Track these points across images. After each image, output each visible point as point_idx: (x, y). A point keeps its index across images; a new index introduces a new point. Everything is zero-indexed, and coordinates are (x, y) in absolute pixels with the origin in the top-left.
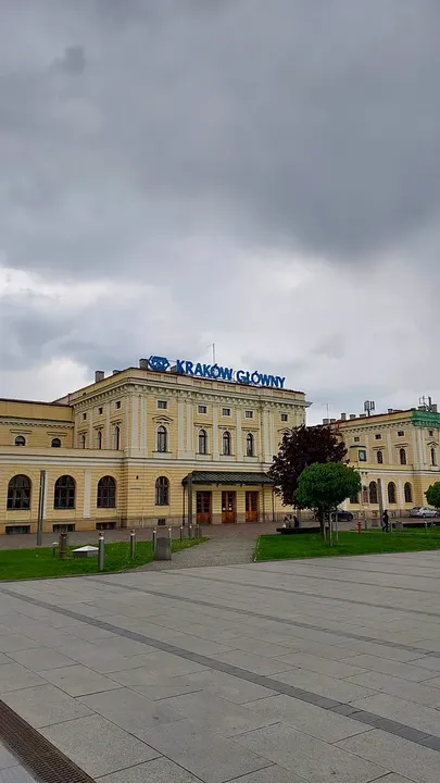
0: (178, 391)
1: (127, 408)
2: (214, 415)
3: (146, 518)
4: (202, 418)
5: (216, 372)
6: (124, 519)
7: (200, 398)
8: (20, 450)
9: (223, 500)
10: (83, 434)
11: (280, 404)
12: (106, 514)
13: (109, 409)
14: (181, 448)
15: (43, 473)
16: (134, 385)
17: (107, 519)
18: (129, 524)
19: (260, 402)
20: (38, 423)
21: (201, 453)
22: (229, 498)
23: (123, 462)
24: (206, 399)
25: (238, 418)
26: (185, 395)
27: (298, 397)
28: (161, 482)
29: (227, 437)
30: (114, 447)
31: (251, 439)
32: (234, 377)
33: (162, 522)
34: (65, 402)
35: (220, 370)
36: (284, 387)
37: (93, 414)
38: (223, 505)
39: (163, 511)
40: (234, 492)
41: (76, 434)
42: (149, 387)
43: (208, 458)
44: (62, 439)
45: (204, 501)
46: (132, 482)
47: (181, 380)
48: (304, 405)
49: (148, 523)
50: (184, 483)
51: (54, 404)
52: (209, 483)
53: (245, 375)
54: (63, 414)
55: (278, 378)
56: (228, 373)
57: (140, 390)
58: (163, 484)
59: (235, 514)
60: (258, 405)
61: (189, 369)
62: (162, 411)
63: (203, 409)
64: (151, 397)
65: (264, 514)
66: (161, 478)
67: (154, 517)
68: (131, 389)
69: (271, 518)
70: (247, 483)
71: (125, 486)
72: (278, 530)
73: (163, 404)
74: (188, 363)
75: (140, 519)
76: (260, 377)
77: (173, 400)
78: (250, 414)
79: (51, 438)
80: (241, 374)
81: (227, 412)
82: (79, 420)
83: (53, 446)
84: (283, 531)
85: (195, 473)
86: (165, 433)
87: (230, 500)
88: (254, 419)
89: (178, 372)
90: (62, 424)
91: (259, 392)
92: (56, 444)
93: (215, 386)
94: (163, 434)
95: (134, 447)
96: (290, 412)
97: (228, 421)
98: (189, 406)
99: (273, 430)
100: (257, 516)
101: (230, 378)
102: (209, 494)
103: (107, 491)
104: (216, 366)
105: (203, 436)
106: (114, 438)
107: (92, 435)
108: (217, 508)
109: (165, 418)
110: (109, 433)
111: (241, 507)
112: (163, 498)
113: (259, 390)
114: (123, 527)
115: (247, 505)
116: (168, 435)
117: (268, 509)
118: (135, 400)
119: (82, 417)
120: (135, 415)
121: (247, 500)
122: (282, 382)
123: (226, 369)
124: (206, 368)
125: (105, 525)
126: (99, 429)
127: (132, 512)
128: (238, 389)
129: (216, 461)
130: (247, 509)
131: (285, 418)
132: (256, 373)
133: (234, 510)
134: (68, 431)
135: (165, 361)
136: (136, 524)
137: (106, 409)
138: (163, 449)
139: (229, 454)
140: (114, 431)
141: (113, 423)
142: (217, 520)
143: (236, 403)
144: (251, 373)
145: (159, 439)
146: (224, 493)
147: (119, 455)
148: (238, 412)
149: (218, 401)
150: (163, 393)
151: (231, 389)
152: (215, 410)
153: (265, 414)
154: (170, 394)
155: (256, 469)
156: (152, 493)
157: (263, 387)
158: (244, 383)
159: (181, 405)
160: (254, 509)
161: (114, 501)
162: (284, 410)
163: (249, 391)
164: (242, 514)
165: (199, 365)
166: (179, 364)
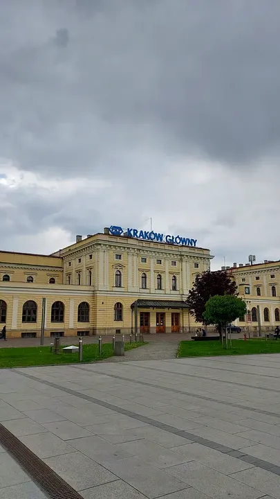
0: (128, 248)
1: (96, 259)
2: (152, 264)
3: (108, 329)
4: (144, 266)
5: (153, 236)
6: (94, 329)
7: (142, 253)
8: (30, 285)
9: (157, 319)
10: (69, 275)
11: (194, 257)
12: (83, 326)
13: (85, 259)
14: (130, 284)
15: (44, 300)
16: (100, 244)
17: (83, 329)
18: (97, 332)
19: (181, 255)
20: (42, 268)
21: (143, 288)
22: (161, 317)
23: (94, 296)
24: (146, 253)
25: (167, 266)
26: (132, 251)
27: (205, 252)
28: (118, 306)
29: (160, 278)
30: (88, 283)
31: (175, 279)
32: (164, 239)
33: (118, 331)
34: (58, 255)
35: (155, 235)
36: (196, 246)
37: (75, 263)
38: (157, 322)
39: (118, 325)
40: (164, 313)
41: (65, 275)
42: (110, 246)
43: (148, 291)
44: (56, 279)
45: (145, 318)
46: (99, 306)
47: (130, 241)
48: (209, 258)
49: (110, 332)
50: (132, 307)
51: (51, 256)
52: (148, 307)
53: (171, 238)
54: (57, 262)
55: (192, 240)
56: (160, 237)
57: (104, 247)
59: (164, 327)
60: (179, 257)
61: (135, 234)
62: (118, 261)
63: (144, 260)
64: (111, 252)
65: (183, 327)
66: (118, 303)
67: (113, 328)
68: (99, 247)
69: (188, 330)
70: (172, 308)
71: (95, 306)
72: (192, 338)
73: (119, 257)
74: (134, 230)
75: (105, 329)
76: (181, 239)
77: (125, 253)
78: (174, 263)
79: (49, 278)
80: (168, 238)
81: (159, 262)
82: (66, 265)
83: (50, 283)
84: (196, 339)
85: (139, 301)
86: (120, 275)
87: (162, 319)
88: (177, 266)
89: (128, 236)
90: (56, 269)
91: (180, 249)
92: (52, 281)
93: (152, 245)
94: (119, 275)
95: (101, 283)
96: (200, 263)
97: (160, 268)
98: (135, 258)
99: (189, 273)
100: (179, 329)
101: (161, 240)
102: (148, 314)
103: (84, 311)
104: (152, 232)
105: (145, 277)
106: (88, 277)
108: (153, 323)
109: (120, 265)
110: (85, 274)
111: (168, 323)
112: (119, 316)
114: (94, 334)
115: (172, 321)
116: (122, 277)
117: (186, 324)
118: (101, 254)
119: (68, 264)
120: (101, 263)
121: (172, 319)
122: (195, 243)
123: (159, 234)
124: (146, 234)
125: (83, 332)
126: (79, 272)
127: (99, 325)
128: (167, 247)
129: (152, 293)
130: (172, 324)
131: (197, 266)
132: (178, 237)
133: (164, 325)
134: (60, 273)
135: (120, 229)
136: (102, 332)
137: (83, 259)
138: (119, 285)
139: (161, 289)
140: (88, 274)
141: (87, 269)
142: (153, 331)
143: (165, 256)
144: (175, 237)
145: (116, 279)
146: (157, 314)
147: (92, 288)
148: (167, 262)
149: (154, 255)
150: (118, 249)
151: (162, 247)
152: (152, 261)
153: (184, 263)
154: (123, 250)
155: (178, 298)
156: (112, 312)
157: (183, 246)
158: (171, 243)
159: (130, 258)
160: (177, 323)
161: (88, 318)
162: (196, 261)
163: (174, 248)
164: (169, 327)
165: (141, 232)
166: (129, 231)
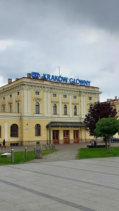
0: (44, 87)
1: (22, 94)
2: (60, 98)
3: (31, 142)
4: (55, 99)
5: (60, 79)
6: (22, 142)
7: (53, 90)
9: (64, 134)
10: (4, 106)
11: (88, 93)
12: (14, 140)
13: (15, 95)
14: (46, 112)
16: (24, 85)
17: (15, 142)
18: (24, 144)
21: (54, 114)
22: (66, 133)
23: (21, 118)
24: (56, 91)
25: (70, 99)
26: (47, 89)
27: (96, 90)
28: (37, 127)
29: (65, 107)
30: (17, 111)
31: (75, 108)
32: (68, 81)
33: (38, 143)
35: (62, 78)
36: (90, 85)
37: (7, 98)
38: (64, 136)
39: (38, 139)
40: (69, 131)
41: (1, 106)
42: (31, 86)
43: (57, 116)
45: (56, 134)
46: (25, 127)
47: (45, 83)
48: (99, 93)
49: (32, 143)
50: (47, 127)
52: (58, 126)
53: (73, 80)
55: (87, 81)
56: (65, 79)
57: (27, 87)
58: (38, 127)
59: (69, 140)
60: (79, 93)
61: (49, 78)
62: (37, 96)
63: (55, 95)
64: (32, 90)
65: (81, 140)
66: (38, 124)
67: (33, 141)
68: (24, 87)
69: (84, 141)
70: (74, 127)
71: (22, 128)
72: (87, 146)
73: (37, 93)
74: (48, 75)
75: (29, 142)
76: (80, 81)
77: (42, 91)
78: (75, 97)
80: (71, 80)
81: (65, 96)
82: (1, 100)
84: (90, 147)
85: (52, 123)
86: (39, 106)
87: (67, 134)
88: (77, 99)
91: (79, 88)
93: (60, 85)
94: (38, 106)
95: (26, 111)
96: (93, 96)
97: (65, 100)
98: (49, 94)
99: (85, 104)
100: (78, 140)
101: (66, 81)
102: (58, 131)
103: (14, 130)
104: (60, 76)
105: (55, 107)
106: (17, 107)
107: (7, 107)
108: (61, 137)
109: (39, 99)
110: (14, 105)
111: (71, 136)
112: (38, 132)
113: (79, 87)
114: (22, 145)
115: (74, 135)
116: (40, 107)
117: (83, 138)
118: (25, 91)
119: (3, 99)
120: (25, 98)
121: (74, 134)
123: (65, 78)
124: (56, 77)
125: (14, 144)
126: (10, 104)
127: (25, 139)
128: (70, 86)
129: (61, 118)
130: (74, 138)
131: (90, 98)
132: (78, 79)
133: (69, 138)
135: (38, 74)
136: (27, 144)
137: (13, 95)
138: (38, 112)
139: (66, 114)
140: (17, 105)
141: (16, 101)
143: (69, 92)
144: (76, 79)
145: (36, 108)
146: (64, 131)
147: (19, 115)
148: (70, 96)
149: (61, 91)
150: (37, 88)
151: (67, 87)
152: (60, 95)
153: (82, 97)
154: (41, 89)
155: (78, 121)
156: (34, 131)
157: (81, 85)
158: (73, 84)
159: (45, 93)
160: (77, 137)
161: (18, 134)
162: (90, 95)
163: (75, 87)
164: (72, 140)
165: (53, 76)
166: (44, 75)
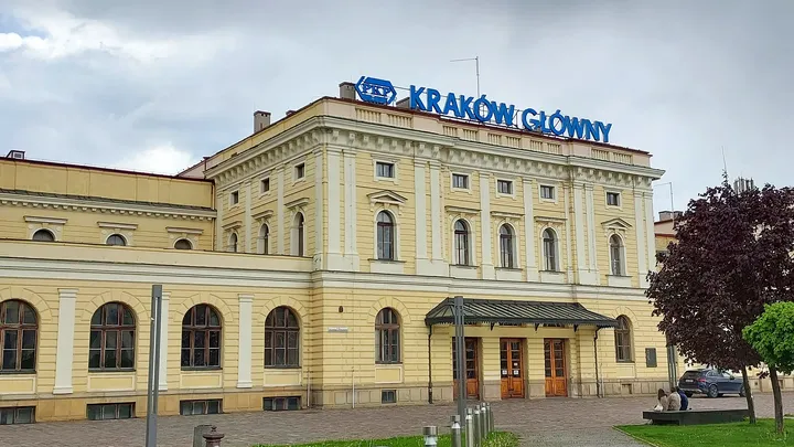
0: (415, 144)
1: (319, 175)
2: (484, 192)
3: (359, 389)
4: (461, 198)
5: (484, 111)
6: (315, 391)
7: (455, 159)
8: (115, 253)
9: (503, 355)
10: (234, 230)
11: (606, 173)
12: (283, 380)
13: (284, 180)
14: (422, 253)
15: (157, 293)
16: (329, 130)
17: (283, 389)
18: (326, 399)
19: (569, 168)
20: (149, 210)
21: (459, 265)
22: (513, 352)
23: (313, 281)
24: (467, 161)
25: (527, 198)
26: (427, 153)
27: (637, 160)
28: (386, 321)
29: (507, 236)
30: (294, 250)
31: (550, 238)
32: (518, 122)
33: (389, 395)
34: (199, 173)
35: (492, 106)
37: (251, 193)
38: (504, 365)
39: (388, 375)
40: (522, 340)
41: (220, 231)
42: (360, 135)
43: (472, 273)
44: (193, 240)
45: (468, 356)
46: (330, 319)
47: (420, 123)
48: (651, 176)
49: (364, 398)
50: (431, 321)
51: (177, 177)
52: (473, 321)
53: (537, 118)
54: (197, 195)
55: (599, 124)
56: (505, 112)
57: (342, 140)
58: (389, 320)
59: (525, 384)
60: (564, 175)
61: (433, 103)
62: (386, 183)
63: (462, 180)
64: (364, 155)
65: (580, 382)
66: (387, 310)
67: (368, 388)
68: (326, 138)
69: (593, 389)
70: (550, 323)
71: (317, 325)
72: (646, 415)
73: (387, 167)
74: (431, 92)
75: (348, 390)
76: (565, 120)
77: (406, 161)
78: (548, 191)
79: (174, 238)
80: (530, 116)
81: (506, 186)
82: (224, 204)
83: (176, 247)
84: (658, 419)
85: (448, 303)
86: (391, 225)
87: (516, 356)
88: (556, 200)
89: (412, 108)
90: (194, 214)
91: (565, 149)
92: (184, 244)
93: (483, 135)
94: (387, 226)
95: (333, 248)
96: (624, 189)
97: (506, 203)
98: (435, 173)
99: (593, 223)
100: (566, 384)
101: (509, 123)
102: (474, 343)
103: (282, 337)
104: (483, 100)
105: (463, 231)
106: (294, 234)
107: (250, 232)
108: (491, 369)
109: (394, 197)
110: (282, 224)
112: (389, 346)
113: (563, 146)
114: (315, 405)
115: (548, 364)
116: (398, 230)
117: (587, 374)
118: (333, 160)
119: (230, 198)
120: (333, 185)
121: (547, 356)
122: (606, 130)
123: (503, 105)
124: (465, 103)
125: (280, 400)
126: (264, 219)
127: (332, 376)
128: (526, 142)
129: (488, 281)
130: (548, 373)
131: (613, 198)
132: (557, 115)
133: (523, 375)
134: (206, 227)
135: (388, 86)
136: (341, 399)
137: (278, 180)
138: (388, 255)
139: (511, 267)
140: (293, 222)
141: (290, 206)
143: (522, 169)
144: (549, 113)
145: (381, 238)
146: (504, 342)
147: (305, 265)
148: (527, 187)
149: (489, 165)
150: (385, 148)
151: (513, 144)
152: (485, 182)
153: (578, 193)
154: (399, 150)
155: (562, 296)
156: (369, 339)
157: (571, 140)
158: (536, 131)
159: (420, 172)
160: (560, 373)
161: (296, 353)
162: (612, 185)
163: (546, 147)
164: (539, 382)
165: (451, 97)
166: (415, 93)
